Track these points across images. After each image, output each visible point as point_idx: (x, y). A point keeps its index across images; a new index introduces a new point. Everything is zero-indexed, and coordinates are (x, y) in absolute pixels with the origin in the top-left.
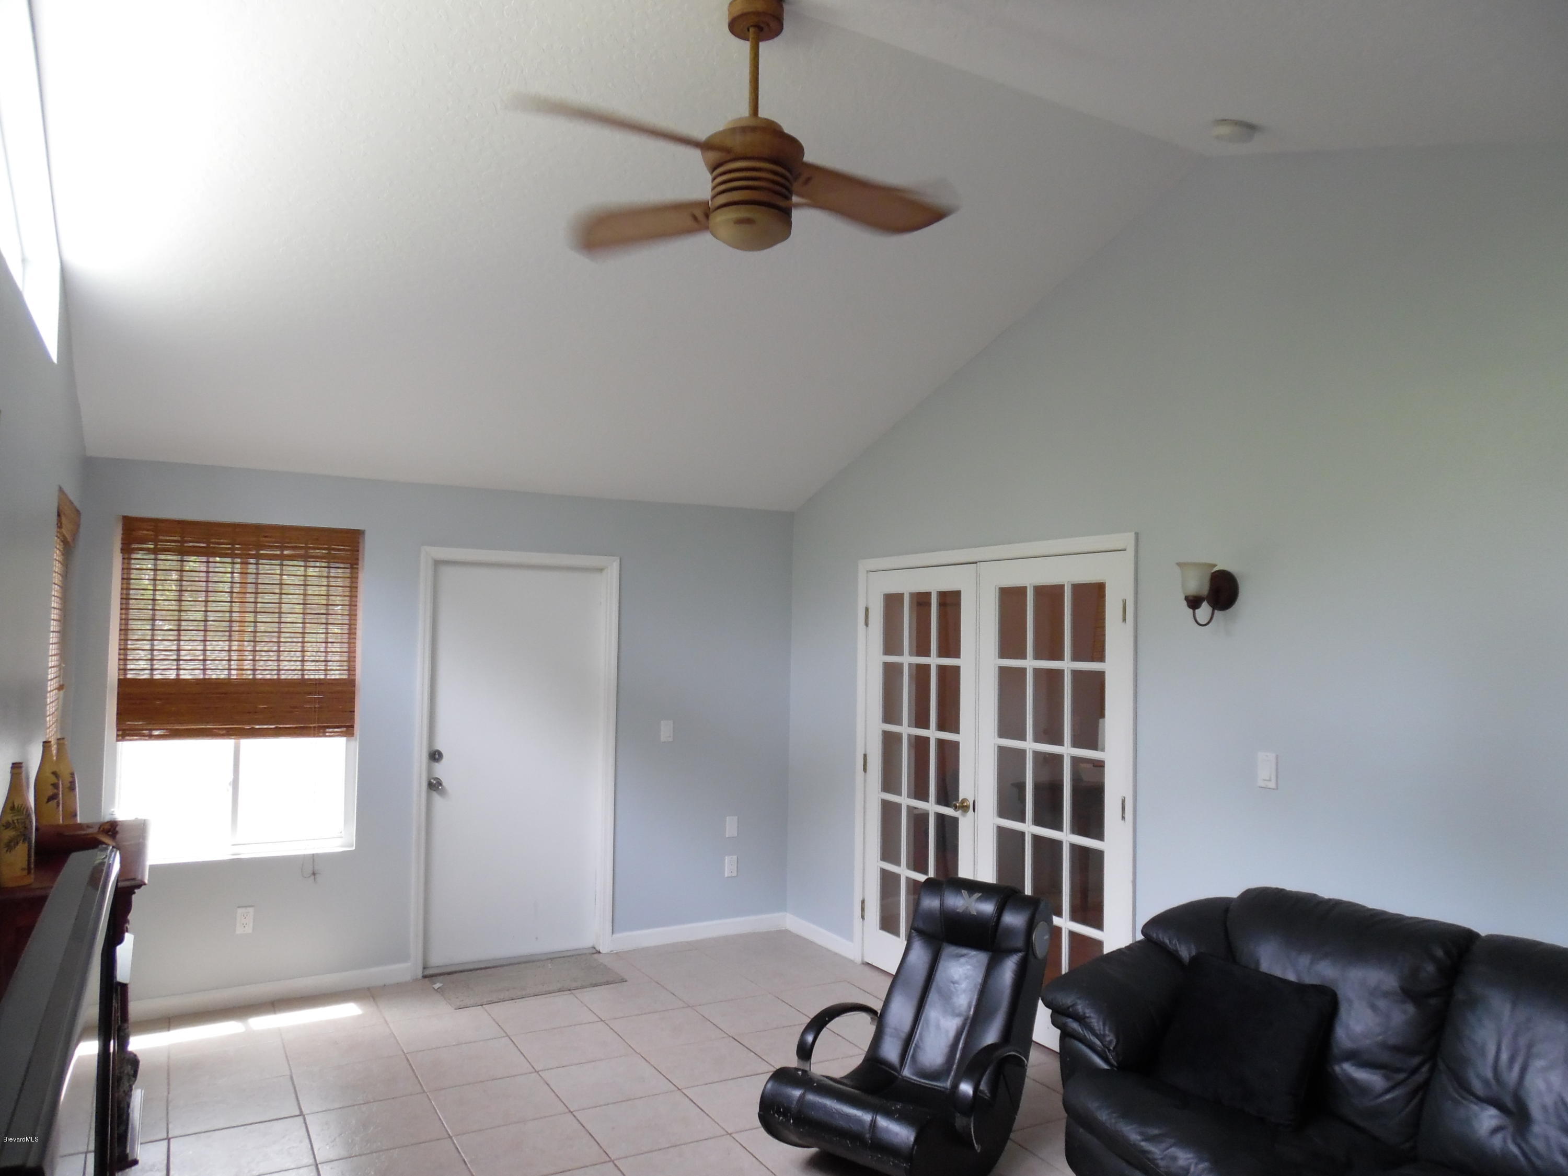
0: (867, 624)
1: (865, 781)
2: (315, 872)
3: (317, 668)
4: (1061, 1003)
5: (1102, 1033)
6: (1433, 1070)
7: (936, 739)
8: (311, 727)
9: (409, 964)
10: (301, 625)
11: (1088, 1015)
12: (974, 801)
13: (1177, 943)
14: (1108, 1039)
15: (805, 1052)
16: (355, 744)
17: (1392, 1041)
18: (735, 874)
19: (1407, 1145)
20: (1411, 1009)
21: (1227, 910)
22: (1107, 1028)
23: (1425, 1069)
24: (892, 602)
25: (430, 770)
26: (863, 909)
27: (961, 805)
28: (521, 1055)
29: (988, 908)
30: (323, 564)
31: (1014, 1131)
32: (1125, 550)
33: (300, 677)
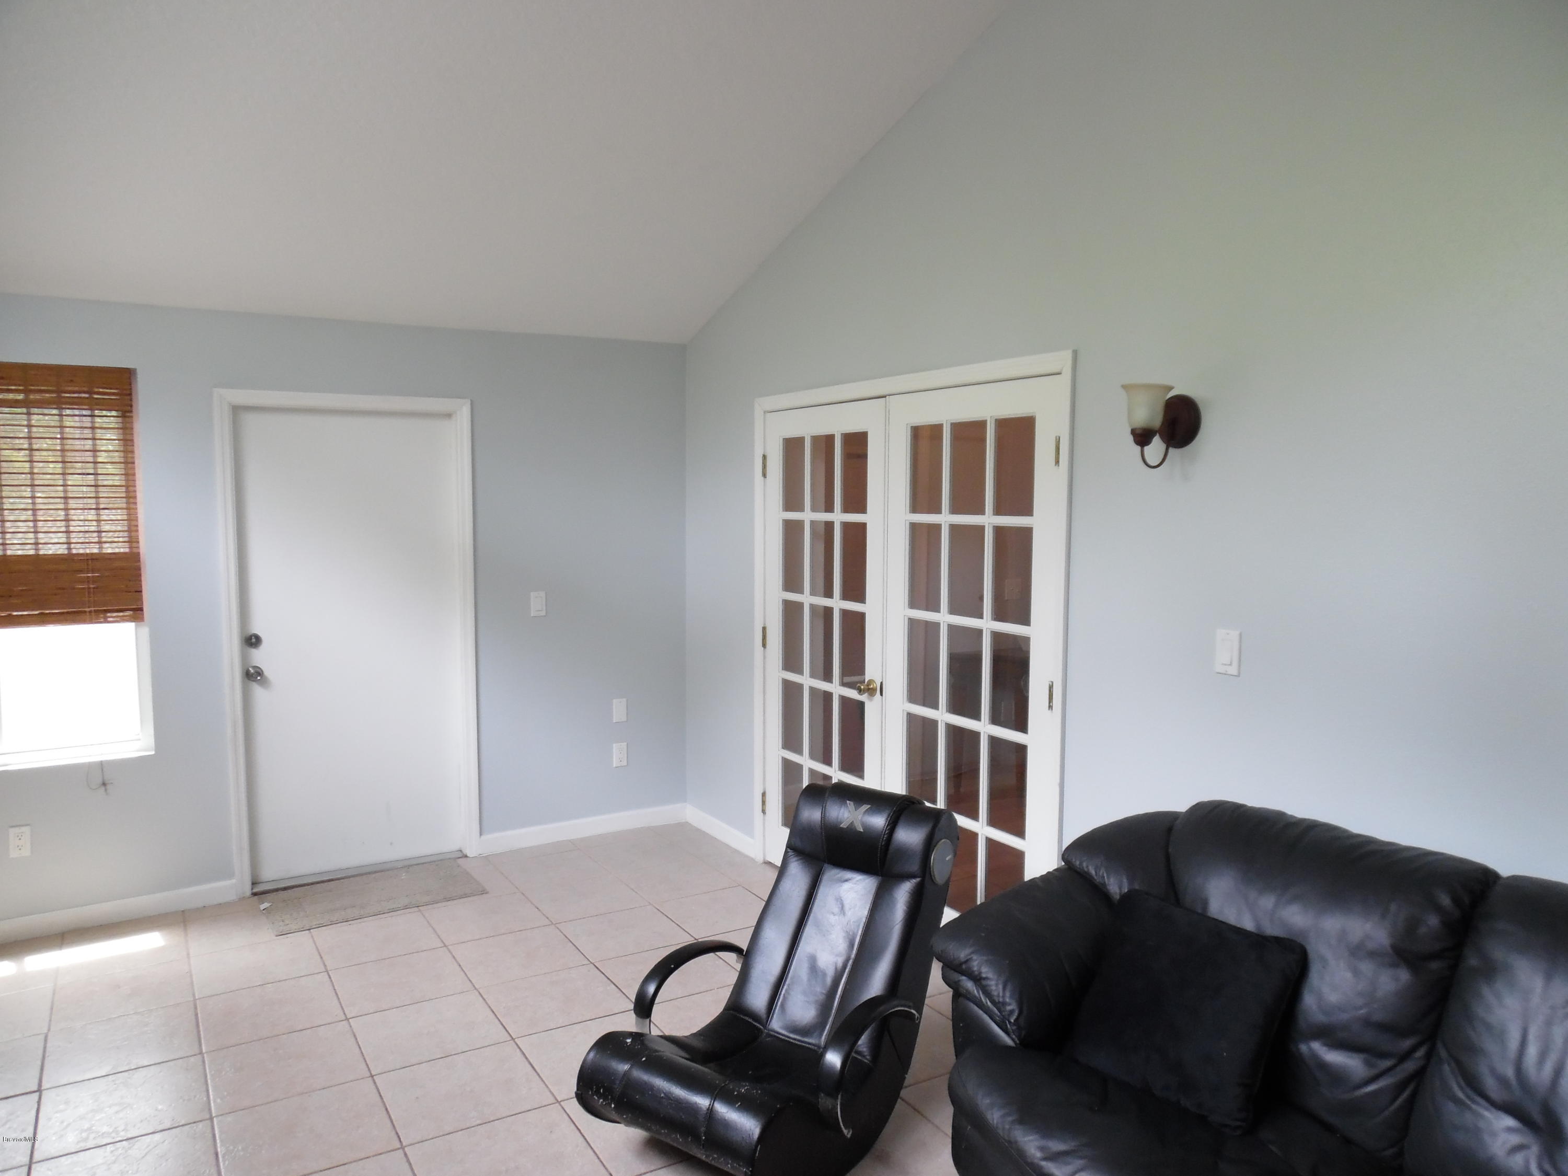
0: (764, 475)
1: (765, 658)
2: (106, 782)
3: (87, 541)
4: (952, 957)
5: (1001, 1000)
6: (1429, 1056)
7: (840, 609)
8: (85, 612)
9: (234, 881)
10: (61, 488)
11: (984, 975)
12: (882, 684)
13: (1105, 875)
14: (1009, 1008)
15: (644, 1007)
16: (145, 630)
17: (1378, 1017)
18: (625, 763)
19: (1390, 1152)
20: (1404, 975)
21: (1170, 830)
22: (1008, 994)
23: (1420, 1053)
24: (792, 447)
25: (245, 658)
26: (764, 803)
27: (867, 687)
28: (335, 998)
29: (879, 821)
30: (84, 412)
31: (906, 1087)
32: (1059, 374)
33: (66, 552)
